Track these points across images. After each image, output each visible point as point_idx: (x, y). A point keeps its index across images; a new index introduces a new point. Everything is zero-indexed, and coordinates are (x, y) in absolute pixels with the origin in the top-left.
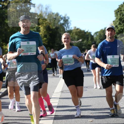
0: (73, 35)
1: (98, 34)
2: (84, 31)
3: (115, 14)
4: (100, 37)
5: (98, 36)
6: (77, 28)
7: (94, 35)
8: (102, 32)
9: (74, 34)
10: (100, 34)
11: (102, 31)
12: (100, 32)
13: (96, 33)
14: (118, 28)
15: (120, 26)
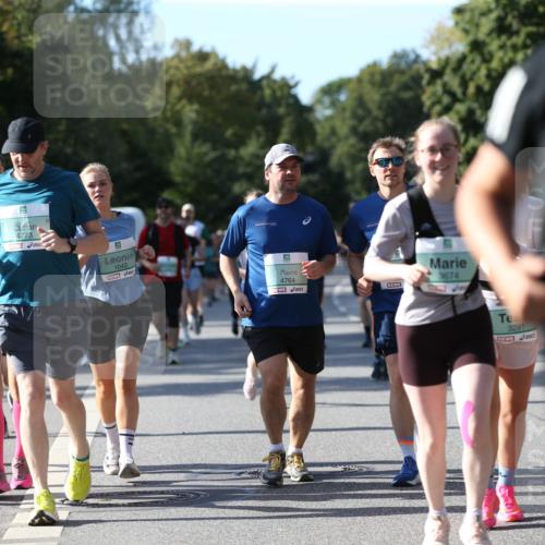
1: (343, 97)
2: (245, 75)
4: (361, 120)
5: (348, 114)
6: (195, 48)
7: (319, 101)
8: (372, 83)
10: (360, 102)
11: (378, 78)
12: (359, 80)
13: (331, 90)
14: (487, 60)
15: (502, 47)
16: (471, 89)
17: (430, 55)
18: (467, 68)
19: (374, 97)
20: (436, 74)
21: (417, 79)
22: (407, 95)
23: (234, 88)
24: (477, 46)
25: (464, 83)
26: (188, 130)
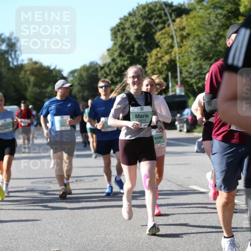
0: (25, 74)
1: (76, 74)
2: (48, 69)
3: (112, 35)
4: (81, 81)
5: (77, 79)
7: (69, 76)
8: (84, 70)
9: (28, 73)
10: (81, 76)
11: (86, 69)
12: (80, 70)
13: (72, 72)
14: (116, 64)
15: (121, 60)
16: (112, 72)
17: (101, 63)
18: (111, 66)
19: (84, 74)
20: (102, 68)
21: (97, 69)
22: (94, 74)
23: (45, 72)
24: (114, 60)
25: (110, 70)
26: (32, 84)
